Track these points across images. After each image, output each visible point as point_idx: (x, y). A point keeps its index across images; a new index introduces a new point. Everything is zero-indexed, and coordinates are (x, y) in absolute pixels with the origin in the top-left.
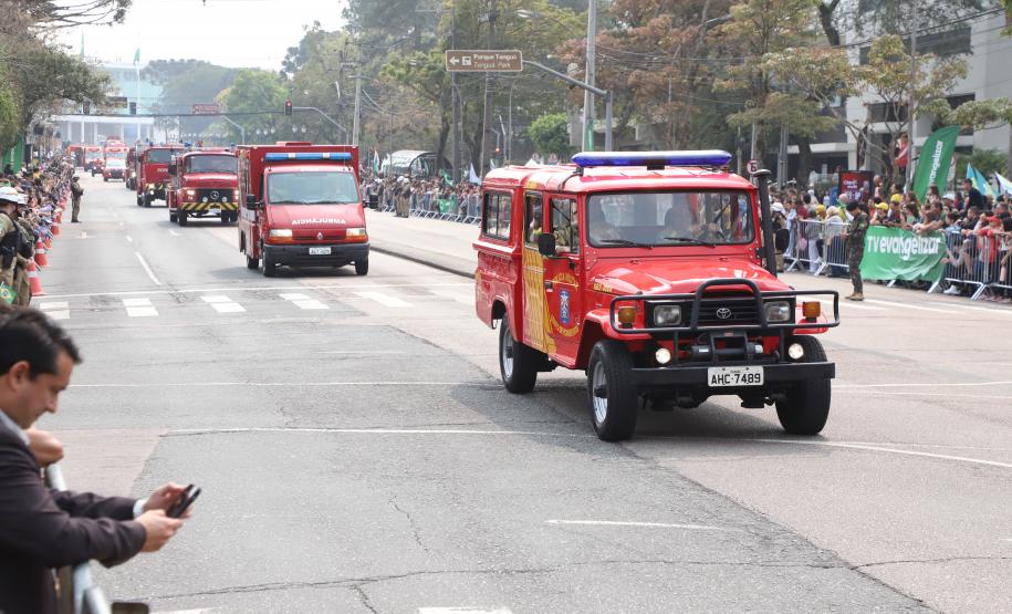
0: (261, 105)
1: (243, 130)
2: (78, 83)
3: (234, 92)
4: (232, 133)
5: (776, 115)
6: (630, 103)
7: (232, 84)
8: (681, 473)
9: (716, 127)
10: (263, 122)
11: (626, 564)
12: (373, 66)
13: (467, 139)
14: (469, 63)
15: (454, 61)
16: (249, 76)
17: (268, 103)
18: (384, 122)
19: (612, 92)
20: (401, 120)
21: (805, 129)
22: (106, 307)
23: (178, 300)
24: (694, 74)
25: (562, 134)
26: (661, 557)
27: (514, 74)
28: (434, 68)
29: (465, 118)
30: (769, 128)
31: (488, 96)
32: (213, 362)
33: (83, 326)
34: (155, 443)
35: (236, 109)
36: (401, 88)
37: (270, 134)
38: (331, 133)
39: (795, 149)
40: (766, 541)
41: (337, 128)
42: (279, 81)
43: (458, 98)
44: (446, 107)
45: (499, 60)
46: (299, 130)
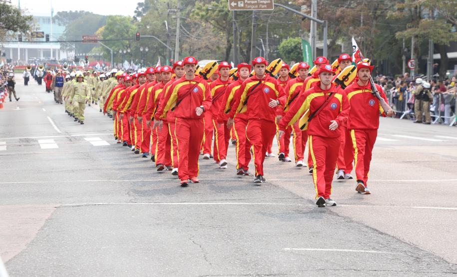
0: (122, 36)
1: (112, 51)
2: (14, 20)
3: (107, 29)
4: (106, 53)
5: (426, 32)
6: (338, 28)
7: (105, 24)
8: (365, 224)
9: (390, 43)
10: (124, 46)
11: (331, 271)
12: (187, 12)
13: (242, 53)
14: (242, 5)
15: (233, 4)
16: (115, 19)
17: (126, 35)
18: (193, 44)
19: (327, 21)
20: (203, 42)
21: (443, 40)
22: (28, 144)
23: (70, 140)
24: (376, 9)
25: (299, 50)
26: (352, 267)
27: (270, 12)
28: (223, 11)
29: (240, 39)
30: (421, 40)
31: (254, 26)
32: (89, 170)
33: (13, 153)
34: (52, 211)
35: (108, 38)
36: (204, 24)
37: (127, 52)
38: (163, 52)
39: (438, 56)
40: (418, 259)
41: (166, 47)
42: (132, 22)
43: (236, 28)
44: (229, 34)
45: (260, 4)
46: (144, 50)
